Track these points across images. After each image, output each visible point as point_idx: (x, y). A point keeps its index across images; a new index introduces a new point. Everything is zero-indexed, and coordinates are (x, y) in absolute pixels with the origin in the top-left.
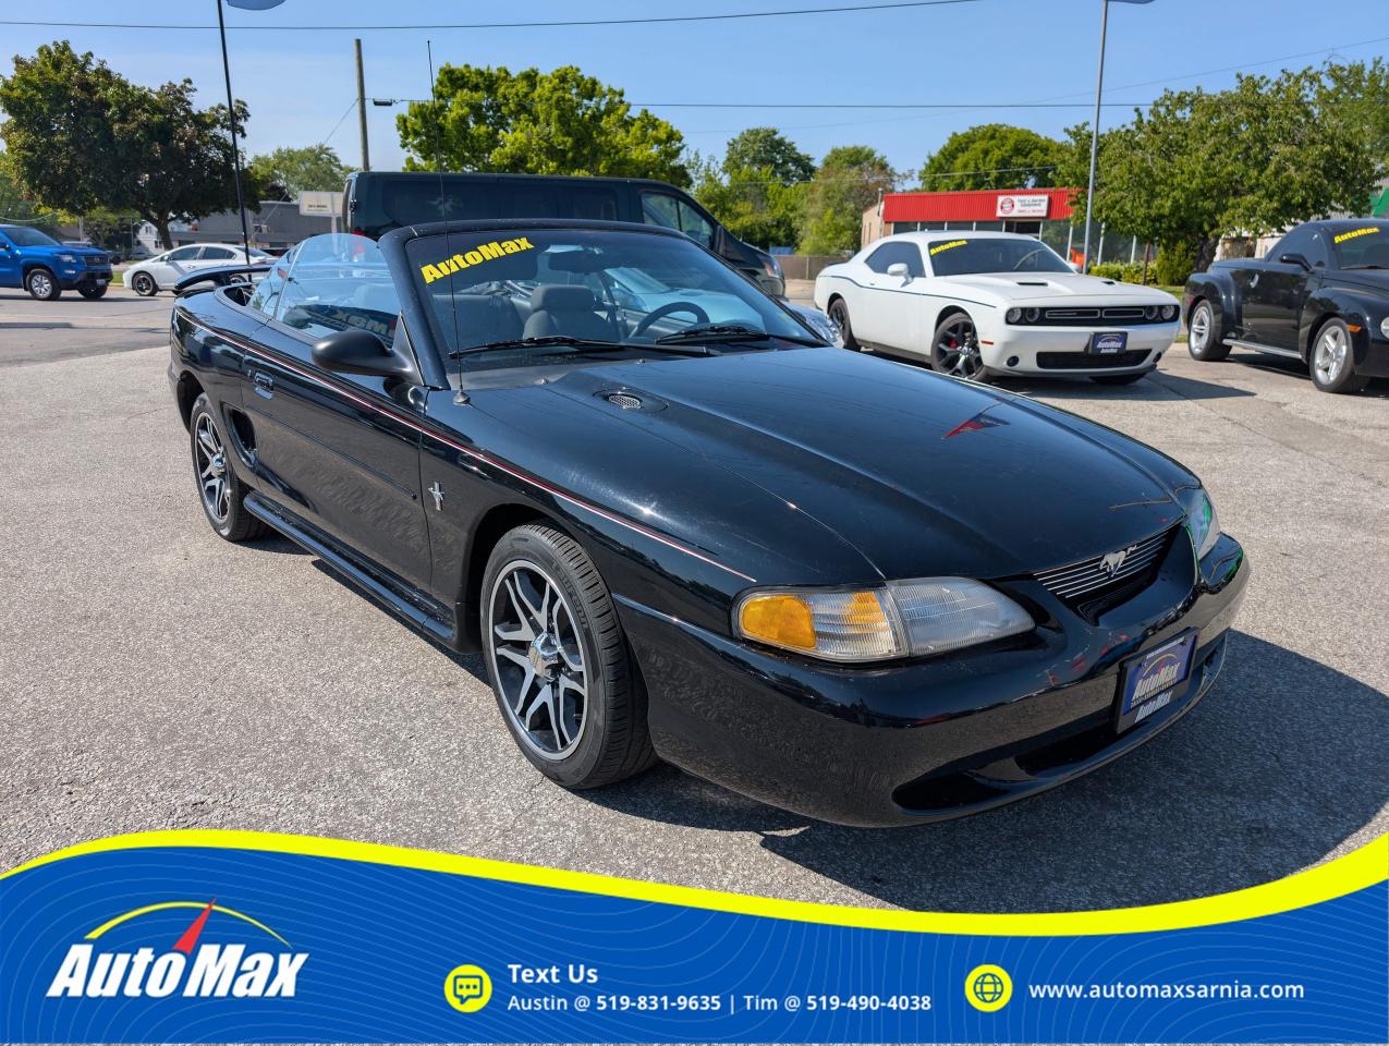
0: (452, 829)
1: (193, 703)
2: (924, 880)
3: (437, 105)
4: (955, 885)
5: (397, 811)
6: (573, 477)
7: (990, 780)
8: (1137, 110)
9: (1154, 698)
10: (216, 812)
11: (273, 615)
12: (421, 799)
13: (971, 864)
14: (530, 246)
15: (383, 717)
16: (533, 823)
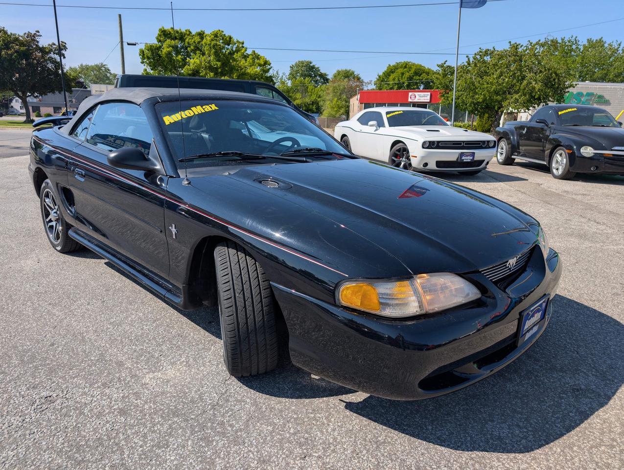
0: (186, 406)
1: (43, 340)
2: (427, 424)
3: (158, 46)
4: (443, 426)
5: (156, 397)
6: (249, 222)
7: (461, 373)
8: (467, 57)
9: (532, 328)
10: (58, 402)
11: (85, 291)
12: (168, 390)
13: (448, 414)
14: (217, 108)
15: (145, 344)
16: (227, 401)
